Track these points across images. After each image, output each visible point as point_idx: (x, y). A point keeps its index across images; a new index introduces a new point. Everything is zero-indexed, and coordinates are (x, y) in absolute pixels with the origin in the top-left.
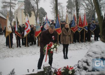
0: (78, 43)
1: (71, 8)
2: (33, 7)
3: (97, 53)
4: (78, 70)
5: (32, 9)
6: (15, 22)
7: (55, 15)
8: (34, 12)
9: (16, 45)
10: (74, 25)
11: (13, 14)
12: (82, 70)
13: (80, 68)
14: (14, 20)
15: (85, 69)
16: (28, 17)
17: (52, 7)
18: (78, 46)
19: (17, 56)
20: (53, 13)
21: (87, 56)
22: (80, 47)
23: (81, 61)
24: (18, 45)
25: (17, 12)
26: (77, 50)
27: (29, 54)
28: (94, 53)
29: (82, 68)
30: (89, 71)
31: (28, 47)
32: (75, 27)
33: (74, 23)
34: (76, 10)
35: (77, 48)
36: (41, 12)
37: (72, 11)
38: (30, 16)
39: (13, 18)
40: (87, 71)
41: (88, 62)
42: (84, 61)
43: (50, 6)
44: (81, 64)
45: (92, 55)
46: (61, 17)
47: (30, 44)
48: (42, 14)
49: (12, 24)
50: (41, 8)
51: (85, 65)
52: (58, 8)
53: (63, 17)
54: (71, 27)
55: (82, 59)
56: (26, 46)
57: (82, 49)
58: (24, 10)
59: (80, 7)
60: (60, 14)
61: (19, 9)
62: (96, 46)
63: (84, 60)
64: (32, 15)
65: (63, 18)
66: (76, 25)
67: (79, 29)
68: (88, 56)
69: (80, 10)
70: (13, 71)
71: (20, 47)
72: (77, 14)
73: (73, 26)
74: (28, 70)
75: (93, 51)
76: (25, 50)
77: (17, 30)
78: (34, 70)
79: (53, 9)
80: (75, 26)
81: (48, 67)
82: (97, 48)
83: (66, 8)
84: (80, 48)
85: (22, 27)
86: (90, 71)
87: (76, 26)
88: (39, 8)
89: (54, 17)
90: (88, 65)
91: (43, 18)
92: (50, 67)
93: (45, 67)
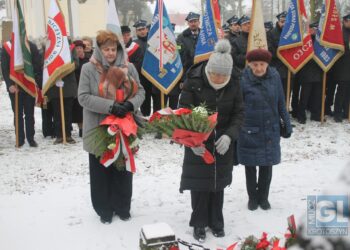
0: (315, 123)
9: (14, 136)
10: (295, 37)
14: (3, 15)
18: (313, 139)
19: (16, 186)
22: (325, 143)
26: (306, 157)
27: (74, 177)
31: (72, 146)
32: (300, 47)
33: (292, 27)
35: (308, 150)
54: (280, 48)
57: (334, 152)
65: (240, 7)
66: (305, 35)
71: (33, 144)
73: (290, 40)
76: (56, 156)
77: (18, 61)
81: (163, 239)
84: (323, 147)
87: (306, 40)
91: (145, 7)
92: (172, 238)
93: (149, 241)
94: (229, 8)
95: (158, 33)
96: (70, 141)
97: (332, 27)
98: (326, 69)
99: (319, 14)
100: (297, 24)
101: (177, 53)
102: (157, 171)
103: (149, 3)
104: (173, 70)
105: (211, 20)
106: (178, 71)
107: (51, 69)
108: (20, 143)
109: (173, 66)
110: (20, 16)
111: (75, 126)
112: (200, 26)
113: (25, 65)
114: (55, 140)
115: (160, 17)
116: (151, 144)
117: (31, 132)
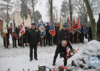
1: (65, 12)
2: (29, 10)
3: (92, 51)
4: (75, 68)
5: (28, 11)
6: (11, 24)
7: (50, 17)
8: (30, 14)
9: (12, 46)
11: (10, 17)
12: (78, 68)
13: (77, 66)
14: (10, 22)
15: (82, 67)
16: (25, 19)
17: (47, 10)
19: (13, 56)
20: (48, 16)
21: (82, 54)
23: (77, 60)
24: (14, 46)
25: (14, 14)
27: (24, 54)
28: (89, 51)
29: (78, 66)
30: (85, 69)
31: (24, 48)
34: (69, 14)
36: (37, 15)
37: (65, 14)
38: (26, 18)
39: (10, 20)
40: (84, 68)
41: (84, 60)
42: (80, 60)
43: (45, 10)
44: (77, 62)
45: (88, 53)
46: (55, 20)
47: (26, 45)
48: (37, 17)
49: (9, 26)
50: (37, 11)
51: (81, 63)
52: (53, 11)
53: (57, 20)
55: (78, 58)
56: (21, 47)
58: (21, 12)
59: (74, 11)
60: (55, 17)
61: (15, 11)
62: (92, 44)
63: (80, 58)
64: (28, 17)
67: (73, 31)
68: (84, 54)
69: (73, 14)
70: (9, 70)
71: (16, 47)
72: (71, 17)
74: (23, 69)
75: (89, 50)
76: (21, 50)
77: (13, 31)
78: (29, 69)
79: (48, 12)
80: (68, 28)
82: (92, 46)
83: (60, 11)
85: (18, 28)
86: (87, 69)
87: (70, 28)
88: (35, 11)
89: (49, 19)
90: (84, 62)
91: (38, 21)
92: (45, 66)
93: (40, 67)
94: (55, 21)
95: (41, 26)
96: (23, 47)
97: (74, 26)
98: (73, 34)
99: (72, 23)
100: (68, 25)
101: (44, 30)
102: (41, 53)
103: (39, 20)
104: (43, 33)
105: (52, 24)
106: (44, 34)
107: (21, 33)
108: (14, 47)
109: (44, 32)
110: (14, 22)
111: (24, 44)
112: (49, 25)
113: (14, 32)
114: (20, 46)
115: (41, 23)
116: (40, 48)
117: (16, 45)
